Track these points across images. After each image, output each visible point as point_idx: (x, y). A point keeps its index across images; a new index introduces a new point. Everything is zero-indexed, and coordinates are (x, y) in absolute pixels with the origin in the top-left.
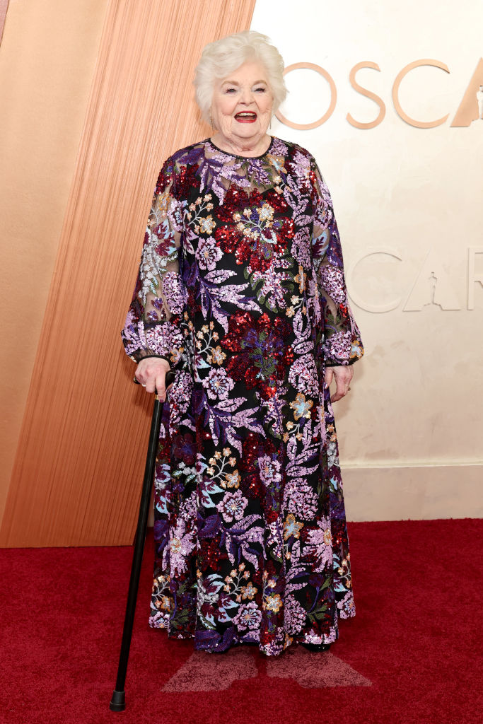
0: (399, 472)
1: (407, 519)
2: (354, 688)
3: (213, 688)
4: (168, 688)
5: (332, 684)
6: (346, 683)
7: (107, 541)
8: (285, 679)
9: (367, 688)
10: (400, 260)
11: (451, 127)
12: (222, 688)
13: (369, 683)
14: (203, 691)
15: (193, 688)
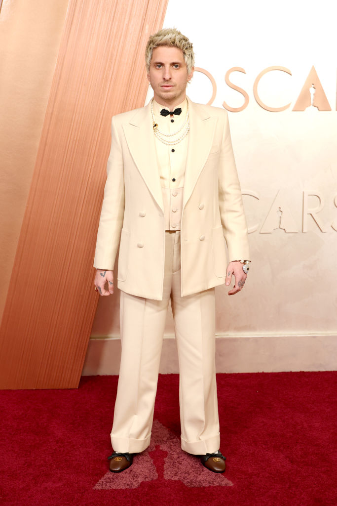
0: (256, 340)
1: (261, 372)
2: (221, 487)
3: (127, 487)
4: (98, 487)
5: (207, 485)
6: (216, 484)
7: (61, 386)
8: (175, 481)
9: (230, 487)
10: (258, 199)
11: (294, 111)
12: (133, 487)
13: (231, 484)
14: (121, 489)
15: (114, 486)
